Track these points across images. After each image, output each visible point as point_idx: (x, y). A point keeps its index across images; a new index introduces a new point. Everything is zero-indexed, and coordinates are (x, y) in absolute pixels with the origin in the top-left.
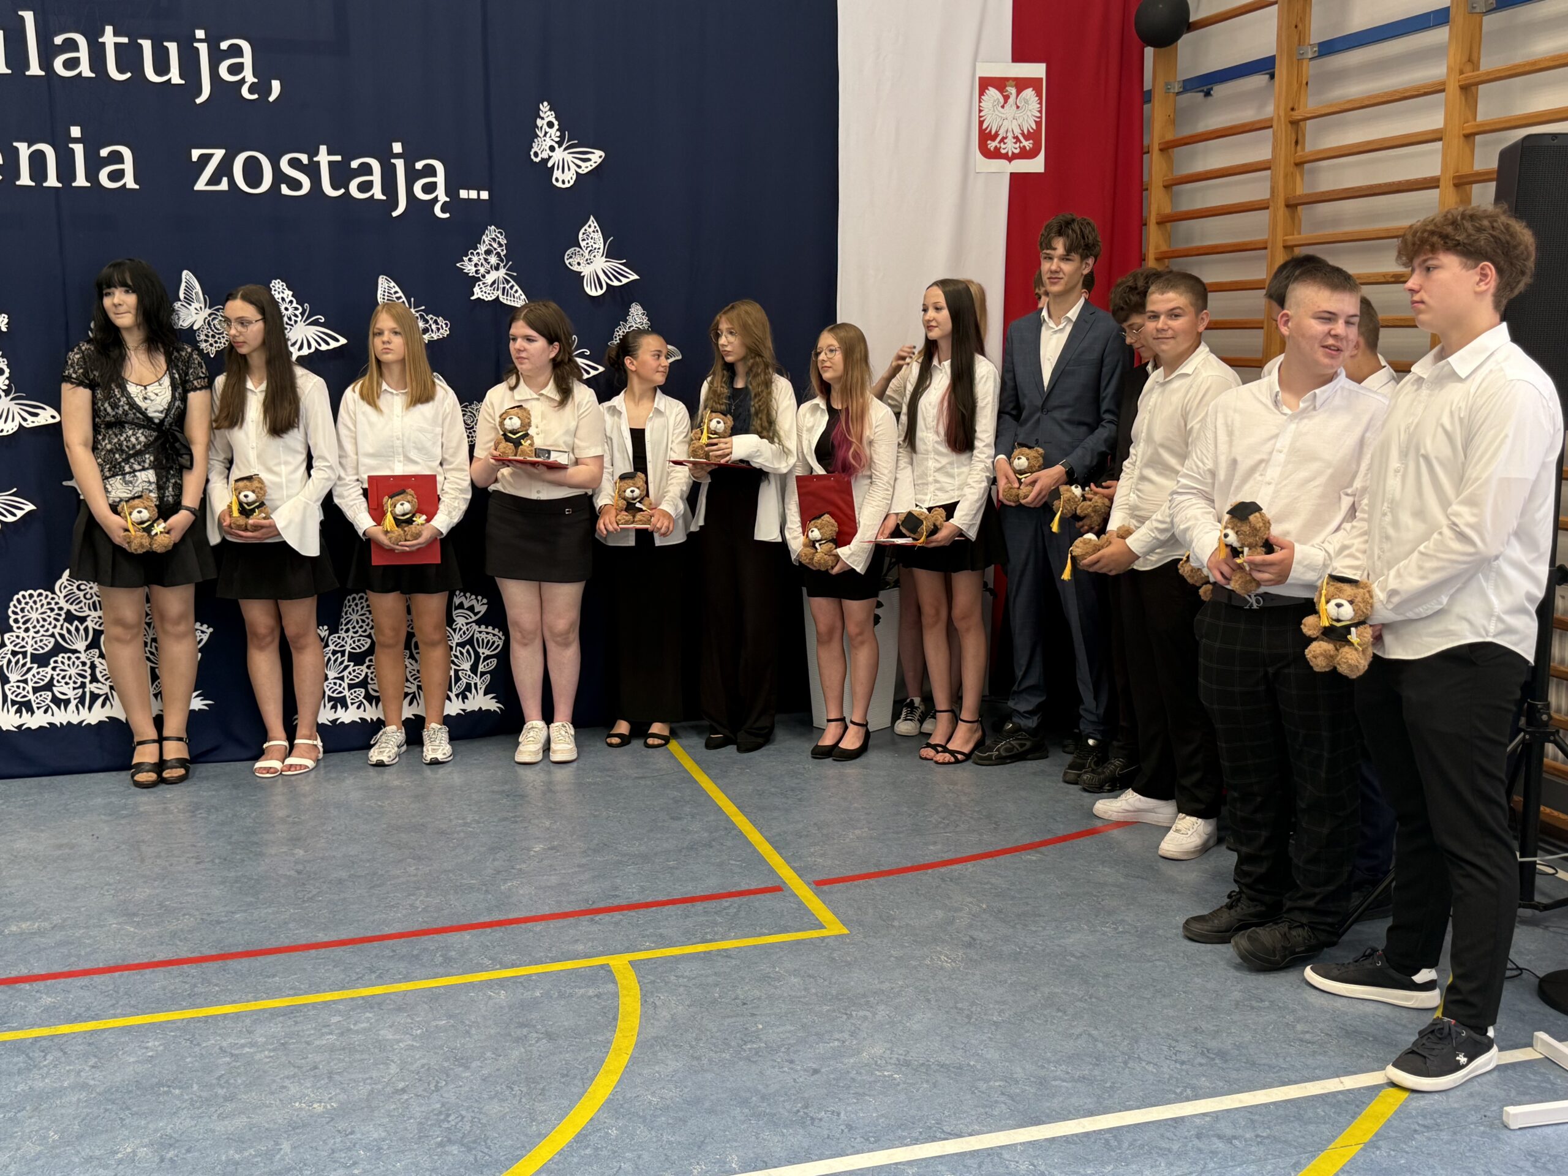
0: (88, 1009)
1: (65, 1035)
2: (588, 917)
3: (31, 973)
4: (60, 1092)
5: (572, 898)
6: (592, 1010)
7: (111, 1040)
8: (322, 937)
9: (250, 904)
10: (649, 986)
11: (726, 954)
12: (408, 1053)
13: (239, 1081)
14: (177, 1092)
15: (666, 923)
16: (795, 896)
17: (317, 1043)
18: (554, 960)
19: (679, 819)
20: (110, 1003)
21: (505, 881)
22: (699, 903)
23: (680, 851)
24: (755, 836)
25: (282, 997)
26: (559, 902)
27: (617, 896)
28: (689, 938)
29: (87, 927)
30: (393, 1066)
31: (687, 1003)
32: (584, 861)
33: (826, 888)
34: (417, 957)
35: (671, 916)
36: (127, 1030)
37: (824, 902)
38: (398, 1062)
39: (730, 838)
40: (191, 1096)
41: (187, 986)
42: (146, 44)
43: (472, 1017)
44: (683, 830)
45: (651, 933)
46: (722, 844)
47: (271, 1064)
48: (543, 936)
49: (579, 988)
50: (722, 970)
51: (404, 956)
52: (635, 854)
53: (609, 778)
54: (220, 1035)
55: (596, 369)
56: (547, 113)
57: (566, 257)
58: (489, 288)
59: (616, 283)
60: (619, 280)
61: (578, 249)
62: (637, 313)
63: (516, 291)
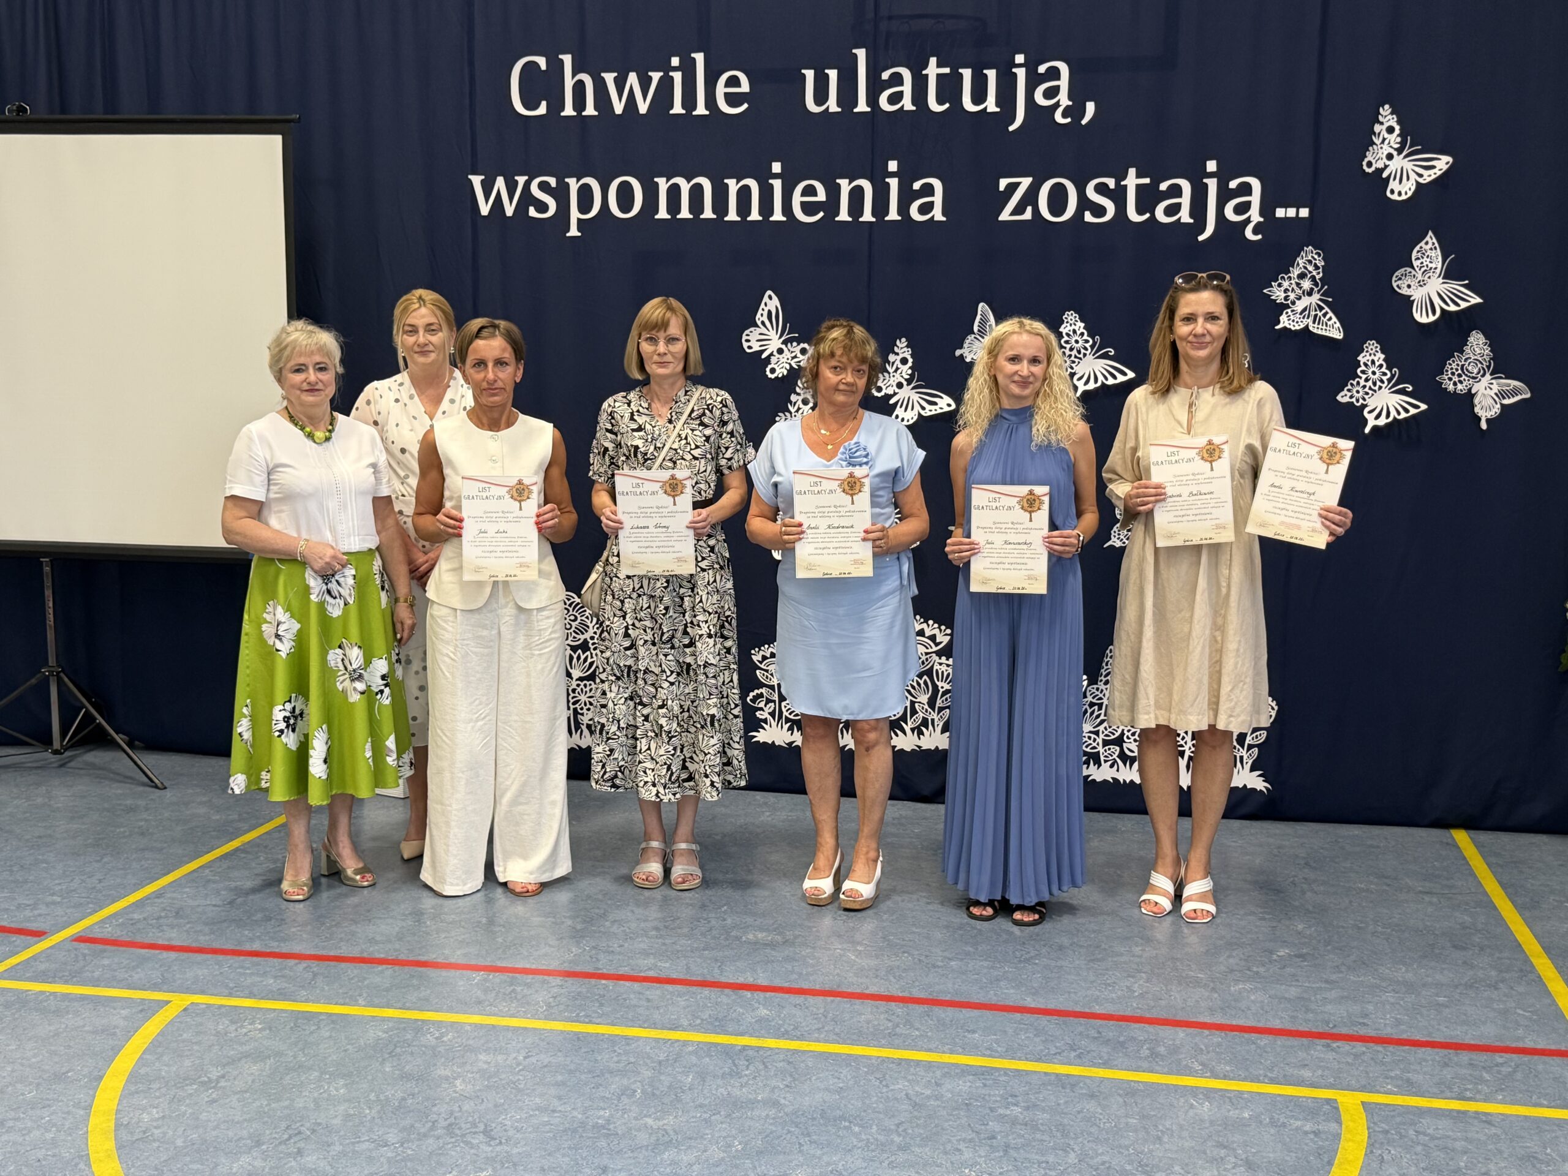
0: (796, 1028)
1: (770, 1049)
2: (1324, 1041)
3: (755, 983)
4: (752, 1103)
5: (1310, 1016)
6: (1306, 1148)
7: (810, 1064)
8: (1030, 1002)
9: (968, 954)
10: (1380, 1135)
11: (1487, 1119)
12: (1091, 1145)
13: (917, 1133)
14: (857, 1129)
15: (1418, 1067)
17: (1001, 1111)
18: (1273, 1081)
19: (1464, 949)
20: (816, 1026)
21: (1237, 981)
22: (1465, 1053)
23: (1456, 987)
24: (1557, 986)
25: (978, 1055)
26: (1294, 1018)
27: (1364, 1024)
28: (1443, 1090)
29: (814, 948)
30: (1072, 1155)
31: (1422, 1165)
32: (1334, 977)
34: (1122, 1044)
35: (1425, 1060)
36: (825, 1056)
38: (1079, 1152)
39: (1524, 983)
40: (868, 1136)
41: (890, 1024)
42: (967, 74)
43: (1168, 1124)
44: (1465, 963)
45: (1396, 1075)
46: (1512, 988)
47: (951, 1123)
48: (1266, 1052)
49: (1296, 1120)
50: (1476, 1136)
51: (1109, 1040)
52: (1398, 981)
53: (1385, 887)
54: (909, 1081)
55: (1417, 407)
56: (1387, 117)
57: (1394, 279)
58: (1298, 315)
59: (1453, 308)
60: (1457, 305)
61: (1409, 269)
62: (1477, 344)
63: (1330, 319)
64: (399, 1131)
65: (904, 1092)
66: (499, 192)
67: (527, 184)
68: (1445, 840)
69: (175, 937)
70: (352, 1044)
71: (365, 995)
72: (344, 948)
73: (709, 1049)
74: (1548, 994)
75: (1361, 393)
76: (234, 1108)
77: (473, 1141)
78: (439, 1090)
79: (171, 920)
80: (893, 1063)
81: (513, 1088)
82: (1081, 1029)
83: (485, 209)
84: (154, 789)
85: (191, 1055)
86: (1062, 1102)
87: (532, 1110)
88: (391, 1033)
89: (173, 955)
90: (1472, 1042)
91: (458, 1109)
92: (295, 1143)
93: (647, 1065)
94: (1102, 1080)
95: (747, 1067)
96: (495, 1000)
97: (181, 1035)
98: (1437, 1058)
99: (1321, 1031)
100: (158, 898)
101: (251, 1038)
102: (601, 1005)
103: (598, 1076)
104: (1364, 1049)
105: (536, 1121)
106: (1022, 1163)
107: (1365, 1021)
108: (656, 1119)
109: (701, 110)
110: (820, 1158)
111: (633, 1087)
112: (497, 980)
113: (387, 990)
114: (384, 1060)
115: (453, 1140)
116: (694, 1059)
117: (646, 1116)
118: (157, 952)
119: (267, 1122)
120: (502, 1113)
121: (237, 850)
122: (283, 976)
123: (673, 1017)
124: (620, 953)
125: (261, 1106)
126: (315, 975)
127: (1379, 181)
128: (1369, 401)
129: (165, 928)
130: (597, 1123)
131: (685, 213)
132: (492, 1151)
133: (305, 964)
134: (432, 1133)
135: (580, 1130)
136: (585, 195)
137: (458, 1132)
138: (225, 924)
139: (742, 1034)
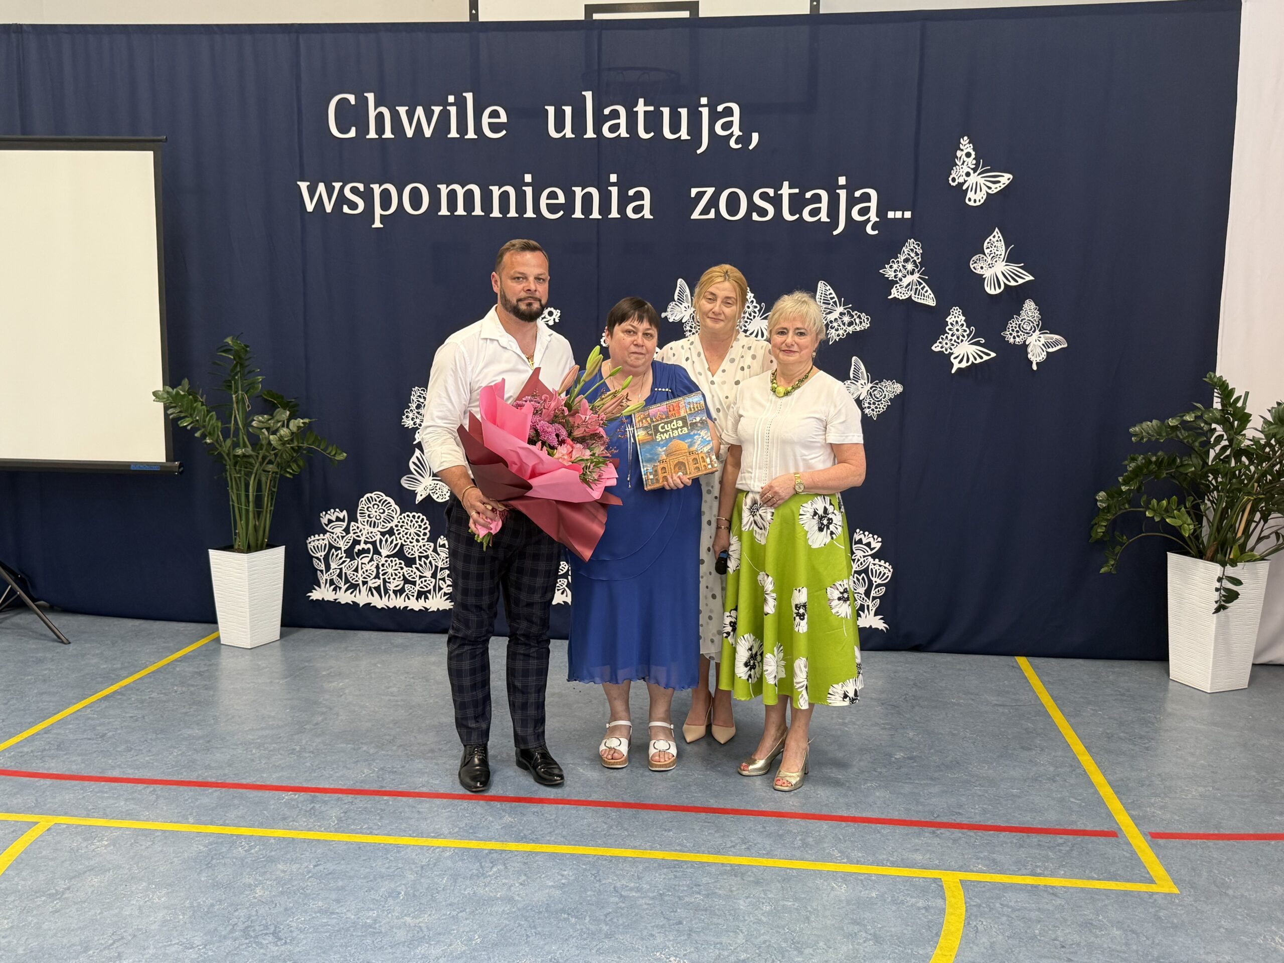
0: (533, 832)
1: (511, 851)
2: (930, 829)
3: (504, 794)
4: (491, 901)
5: (920, 808)
6: (919, 922)
7: (540, 863)
8: (713, 803)
10: (975, 909)
11: (1053, 892)
12: (755, 926)
13: (621, 922)
14: (573, 920)
15: (1000, 849)
16: (1129, 844)
17: (687, 899)
18: (894, 864)
19: (1029, 749)
20: (549, 830)
21: (866, 780)
22: (1034, 835)
23: (1025, 781)
24: (1098, 778)
26: (908, 810)
27: (960, 814)
28: (1020, 867)
30: (741, 936)
31: (1008, 934)
32: (936, 775)
33: (1161, 842)
34: (781, 836)
35: (1006, 843)
36: (553, 856)
37: (1158, 857)
38: (746, 933)
39: (1074, 776)
40: (582, 927)
41: (605, 827)
42: (666, 111)
43: (814, 905)
44: (1030, 761)
45: (985, 856)
46: (1065, 780)
47: (648, 911)
48: (888, 839)
49: (911, 897)
50: (1046, 907)
51: (771, 833)
52: (983, 777)
53: (971, 702)
54: (617, 876)
55: (989, 355)
56: (966, 146)
57: (971, 262)
58: (904, 289)
59: (1013, 283)
60: (1017, 282)
61: (982, 256)
62: (1030, 308)
63: (927, 291)
64: (205, 934)
65: (613, 886)
66: (320, 195)
67: (342, 189)
68: (1011, 664)
69: (53, 767)
70: (178, 857)
71: (195, 814)
72: (185, 774)
73: (462, 854)
74: (1090, 784)
75: (949, 344)
76: (72, 917)
77: (264, 942)
78: (242, 896)
79: (52, 752)
80: (606, 860)
81: (302, 893)
82: (750, 825)
83: (310, 207)
84: (60, 644)
85: (46, 869)
86: (734, 889)
87: (315, 913)
88: (210, 847)
89: (48, 782)
90: (1039, 827)
91: (254, 913)
92: (117, 947)
93: (412, 869)
94: (766, 868)
95: (492, 868)
96: (297, 816)
97: (41, 853)
98: (1015, 841)
99: (928, 820)
100: (46, 733)
101: (97, 854)
102: (381, 818)
103: (371, 881)
104: (960, 835)
105: (316, 923)
106: (702, 944)
107: (960, 811)
108: (413, 918)
109: (471, 135)
110: (542, 948)
111: (399, 889)
112: (301, 799)
113: (213, 809)
114: (201, 871)
115: (247, 941)
116: (449, 863)
117: (405, 915)
118: (37, 779)
119: (97, 929)
120: (290, 916)
121: (115, 692)
122: (133, 799)
123: (437, 827)
124: (401, 773)
125: (95, 915)
126: (158, 797)
127: (960, 191)
128: (954, 350)
129: (47, 759)
130: (366, 922)
131: (460, 211)
132: (278, 951)
133: (151, 787)
134: (231, 936)
135: (352, 929)
136: (386, 195)
137: (252, 934)
138: (95, 755)
139: (490, 839)
